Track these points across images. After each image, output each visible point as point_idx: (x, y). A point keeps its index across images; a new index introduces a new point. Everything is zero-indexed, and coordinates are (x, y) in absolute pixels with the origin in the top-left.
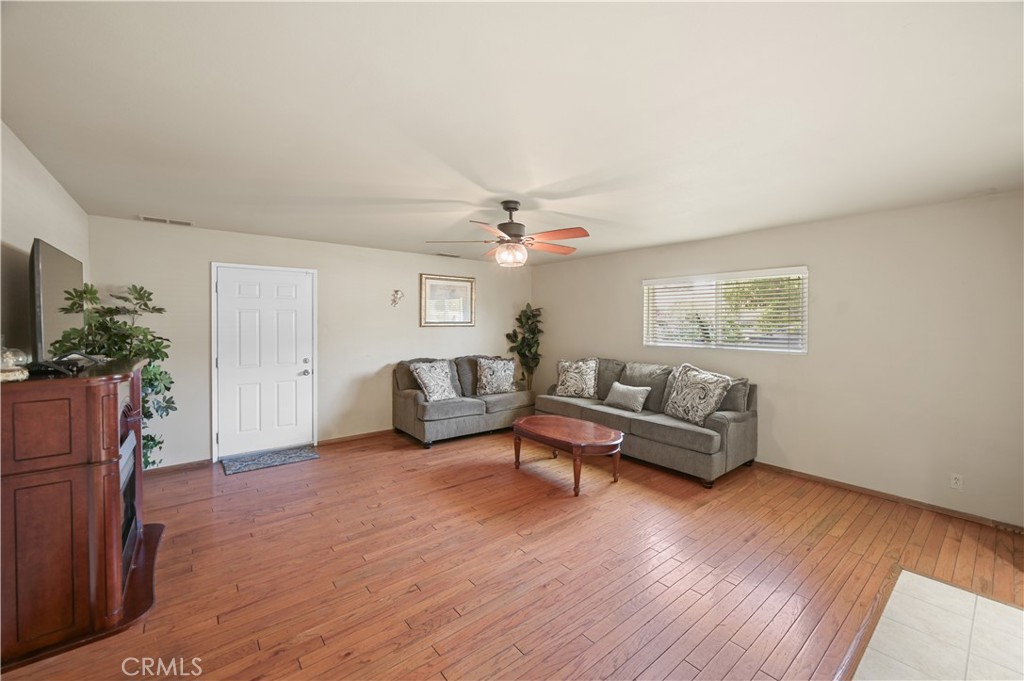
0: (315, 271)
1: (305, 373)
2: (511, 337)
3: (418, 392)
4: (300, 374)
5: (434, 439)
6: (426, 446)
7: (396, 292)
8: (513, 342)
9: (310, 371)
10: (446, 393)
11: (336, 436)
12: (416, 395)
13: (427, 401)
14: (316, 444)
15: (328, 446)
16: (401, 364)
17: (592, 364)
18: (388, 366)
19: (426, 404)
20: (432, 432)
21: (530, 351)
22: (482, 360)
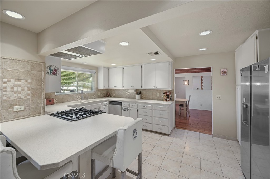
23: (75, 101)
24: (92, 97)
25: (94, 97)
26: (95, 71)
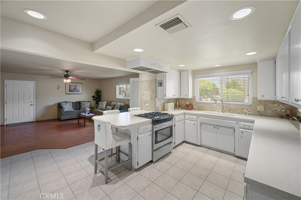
0: (35, 82)
1: (32, 105)
2: (93, 97)
3: (61, 109)
4: (30, 105)
5: (64, 119)
6: (62, 121)
7: (59, 86)
8: (94, 98)
9: (33, 104)
10: (70, 109)
11: (40, 119)
12: (60, 110)
13: (63, 111)
14: (35, 121)
15: (38, 122)
16: (59, 103)
17: (106, 102)
18: (56, 103)
19: (62, 111)
20: (63, 118)
21: (97, 100)
22: (82, 102)
23: (215, 111)
24: (244, 112)
25: (249, 113)
26: (250, 71)
